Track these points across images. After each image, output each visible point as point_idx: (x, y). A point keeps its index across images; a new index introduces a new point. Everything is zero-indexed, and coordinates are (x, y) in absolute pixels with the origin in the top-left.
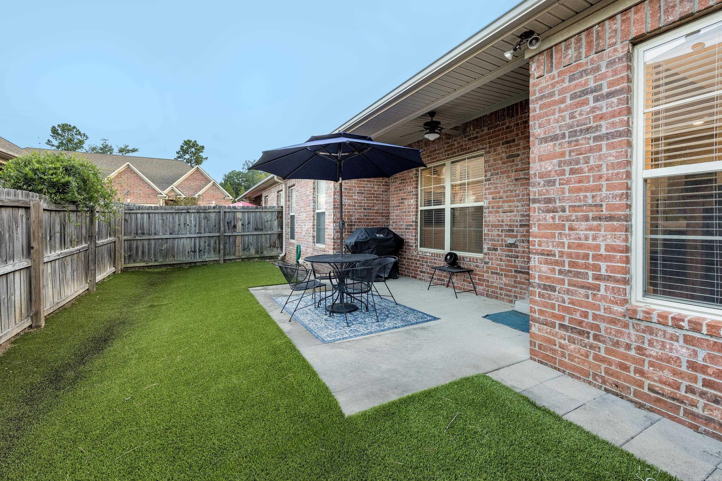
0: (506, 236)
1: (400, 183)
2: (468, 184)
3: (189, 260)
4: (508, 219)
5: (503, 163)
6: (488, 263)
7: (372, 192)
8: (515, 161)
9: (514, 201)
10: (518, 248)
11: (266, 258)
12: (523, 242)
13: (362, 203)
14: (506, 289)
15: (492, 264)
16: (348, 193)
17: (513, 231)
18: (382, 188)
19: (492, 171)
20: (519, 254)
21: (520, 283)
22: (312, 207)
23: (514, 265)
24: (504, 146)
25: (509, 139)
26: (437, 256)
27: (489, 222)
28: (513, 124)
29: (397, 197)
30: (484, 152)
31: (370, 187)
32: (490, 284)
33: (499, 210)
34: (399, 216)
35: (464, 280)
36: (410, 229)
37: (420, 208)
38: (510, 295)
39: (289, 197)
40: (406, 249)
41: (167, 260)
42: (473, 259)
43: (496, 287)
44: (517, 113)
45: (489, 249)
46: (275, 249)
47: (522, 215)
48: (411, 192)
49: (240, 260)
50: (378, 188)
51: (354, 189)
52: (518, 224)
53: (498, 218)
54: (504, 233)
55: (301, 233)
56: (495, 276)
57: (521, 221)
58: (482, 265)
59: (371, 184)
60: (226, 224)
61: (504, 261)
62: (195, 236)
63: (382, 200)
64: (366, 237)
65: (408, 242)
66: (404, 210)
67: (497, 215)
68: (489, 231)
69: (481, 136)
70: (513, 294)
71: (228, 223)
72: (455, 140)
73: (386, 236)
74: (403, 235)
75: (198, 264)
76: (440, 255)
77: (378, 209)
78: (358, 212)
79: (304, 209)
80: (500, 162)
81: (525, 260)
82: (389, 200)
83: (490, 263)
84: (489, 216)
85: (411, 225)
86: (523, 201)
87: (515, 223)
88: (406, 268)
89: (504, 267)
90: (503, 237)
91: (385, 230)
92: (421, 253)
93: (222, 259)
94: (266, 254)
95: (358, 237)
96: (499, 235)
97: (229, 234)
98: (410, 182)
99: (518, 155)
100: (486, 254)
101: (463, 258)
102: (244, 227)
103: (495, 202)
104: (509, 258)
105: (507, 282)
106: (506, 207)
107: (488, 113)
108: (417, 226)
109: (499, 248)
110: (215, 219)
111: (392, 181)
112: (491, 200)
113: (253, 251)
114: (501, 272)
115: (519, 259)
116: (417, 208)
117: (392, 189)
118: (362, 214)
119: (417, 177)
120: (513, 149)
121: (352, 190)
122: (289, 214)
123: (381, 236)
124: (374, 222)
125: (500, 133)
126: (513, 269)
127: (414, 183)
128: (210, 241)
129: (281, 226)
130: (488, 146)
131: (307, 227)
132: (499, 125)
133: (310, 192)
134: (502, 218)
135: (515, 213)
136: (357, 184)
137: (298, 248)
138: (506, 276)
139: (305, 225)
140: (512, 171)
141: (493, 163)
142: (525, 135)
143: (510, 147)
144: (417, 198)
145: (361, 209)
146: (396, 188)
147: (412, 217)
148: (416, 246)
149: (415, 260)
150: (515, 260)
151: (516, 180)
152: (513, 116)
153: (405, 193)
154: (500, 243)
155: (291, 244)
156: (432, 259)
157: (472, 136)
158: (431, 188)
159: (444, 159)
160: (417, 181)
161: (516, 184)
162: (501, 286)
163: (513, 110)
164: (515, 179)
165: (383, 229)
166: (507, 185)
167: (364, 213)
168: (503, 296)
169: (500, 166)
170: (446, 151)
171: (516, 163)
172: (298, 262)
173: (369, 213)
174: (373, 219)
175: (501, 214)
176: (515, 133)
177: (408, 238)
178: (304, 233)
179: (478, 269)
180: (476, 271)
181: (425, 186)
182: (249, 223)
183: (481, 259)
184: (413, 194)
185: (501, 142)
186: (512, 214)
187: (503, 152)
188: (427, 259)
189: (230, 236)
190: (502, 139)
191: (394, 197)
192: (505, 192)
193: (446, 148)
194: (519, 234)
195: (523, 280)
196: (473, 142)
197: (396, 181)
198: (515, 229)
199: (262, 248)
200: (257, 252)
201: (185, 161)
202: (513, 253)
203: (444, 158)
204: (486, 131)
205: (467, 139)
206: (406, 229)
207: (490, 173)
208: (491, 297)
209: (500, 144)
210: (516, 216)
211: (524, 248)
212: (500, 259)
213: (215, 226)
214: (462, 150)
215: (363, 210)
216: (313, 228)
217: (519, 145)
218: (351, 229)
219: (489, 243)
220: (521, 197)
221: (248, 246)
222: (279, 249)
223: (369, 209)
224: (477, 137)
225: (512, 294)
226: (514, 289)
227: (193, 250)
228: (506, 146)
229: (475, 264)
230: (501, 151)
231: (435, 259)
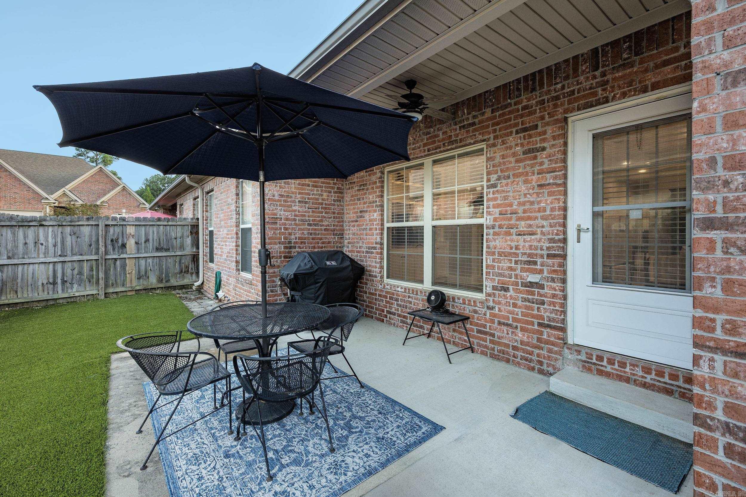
0: (522, 270)
1: (359, 190)
2: (459, 192)
3: (44, 296)
4: (527, 244)
5: (517, 161)
6: (492, 308)
7: (320, 201)
8: (539, 158)
9: (536, 218)
10: (543, 289)
11: (174, 288)
12: (553, 280)
13: (305, 216)
14: (523, 349)
15: (500, 310)
16: (285, 201)
17: (535, 263)
18: (334, 196)
19: (499, 174)
20: (545, 299)
21: (547, 342)
22: (234, 220)
23: (537, 315)
24: (519, 135)
25: (528, 125)
26: (413, 293)
27: (495, 248)
28: (534, 102)
29: (354, 209)
30: (485, 146)
31: (316, 195)
32: (496, 339)
33: (512, 230)
34: (357, 234)
35: (454, 330)
36: (372, 253)
37: (386, 225)
38: (531, 359)
39: (207, 206)
40: (367, 280)
41: (3, 298)
42: (469, 301)
43: (507, 346)
44: (542, 85)
45: (494, 288)
46: (189, 276)
47: (551, 240)
48: (373, 202)
49: (134, 293)
50: (328, 196)
51: (293, 195)
52: (545, 253)
53: (509, 243)
54: (519, 266)
55: (221, 255)
56: (505, 328)
57: (548, 248)
58: (484, 310)
59: (318, 191)
60: (109, 242)
61: (520, 307)
62: (55, 260)
63: (334, 213)
64: (312, 267)
65: (370, 271)
66: (364, 227)
67: (508, 238)
68: (494, 260)
69: (480, 122)
70: (535, 358)
71: (112, 241)
72: (439, 130)
73: (341, 263)
74: (362, 261)
75: (61, 301)
76: (417, 292)
77: (328, 226)
78: (299, 229)
79: (225, 223)
80: (513, 160)
81: (557, 308)
82: (343, 213)
83: (497, 309)
84: (495, 240)
85: (375, 248)
86: (552, 219)
87: (539, 252)
88: (367, 306)
89: (520, 317)
90: (518, 272)
91: (337, 254)
92: (388, 287)
93: (102, 293)
94: (174, 282)
95: (299, 266)
96: (511, 269)
97: (115, 257)
98: (373, 188)
99: (544, 149)
100: (489, 295)
101: (453, 298)
102: (140, 246)
103: (504, 219)
104: (528, 304)
105: (525, 339)
106: (522, 225)
107: (492, 87)
108: (382, 249)
109: (511, 288)
110: (90, 236)
111: (348, 187)
112: (497, 215)
113: (153, 280)
114: (515, 324)
115: (545, 306)
116: (382, 225)
117: (347, 197)
118: (305, 232)
119: (383, 182)
120: (534, 139)
121: (291, 197)
122: (207, 229)
123: (334, 263)
124: (323, 243)
125: (512, 116)
126: (536, 321)
127: (378, 190)
128: (81, 268)
129: (196, 244)
130: (492, 136)
131: (228, 248)
132: (510, 104)
133: (232, 200)
134: (516, 244)
135: (538, 237)
136: (298, 189)
137: (218, 276)
138: (523, 329)
139: (226, 245)
140: (533, 174)
141: (501, 161)
142: (556, 118)
143: (530, 136)
144: (382, 211)
145: (304, 225)
146: (352, 196)
147: (375, 236)
148: (382, 277)
149: (380, 295)
150: (538, 308)
151: (541, 186)
152: (533, 90)
153: (365, 203)
154: (513, 279)
155: (209, 268)
156: (405, 296)
157: (466, 123)
158: (402, 198)
159: (422, 157)
160: (383, 187)
161: (540, 193)
162: (515, 344)
163: (534, 80)
164: (539, 186)
165: (337, 252)
166: (525, 195)
167: (309, 230)
168: (518, 360)
169: (513, 165)
170: (425, 145)
171: (539, 160)
172: (217, 296)
173: (315, 230)
174: (321, 239)
175: (514, 237)
176: (538, 115)
177: (370, 266)
178: (224, 257)
179: (476, 316)
180: (473, 318)
181: (393, 195)
182: (147, 241)
183: (482, 303)
184: (376, 206)
185: (514, 130)
186: (533, 237)
187: (517, 145)
188: (397, 295)
189: (116, 259)
190: (516, 125)
191: (349, 209)
192: (520, 204)
193: (425, 141)
194: (545, 269)
195: (552, 339)
196: (468, 132)
197: (352, 188)
198: (539, 261)
199: (167, 275)
200: (160, 280)
201: (89, 159)
202: (536, 297)
203: (423, 154)
204: (488, 113)
205: (458, 127)
206: (367, 252)
207: (495, 176)
208: (498, 359)
209: (511, 132)
210: (540, 241)
211: (555, 290)
212: (513, 303)
213: (90, 246)
214: (451, 143)
215: (307, 227)
216: (237, 250)
217: (545, 133)
218: (290, 252)
219: (494, 280)
220: (548, 212)
221: (146, 272)
222: (194, 275)
223: (316, 225)
224: (473, 124)
225: (533, 358)
226: (536, 351)
227: (51, 280)
228: (522, 135)
229: (470, 308)
230: (513, 144)
231: (409, 297)
